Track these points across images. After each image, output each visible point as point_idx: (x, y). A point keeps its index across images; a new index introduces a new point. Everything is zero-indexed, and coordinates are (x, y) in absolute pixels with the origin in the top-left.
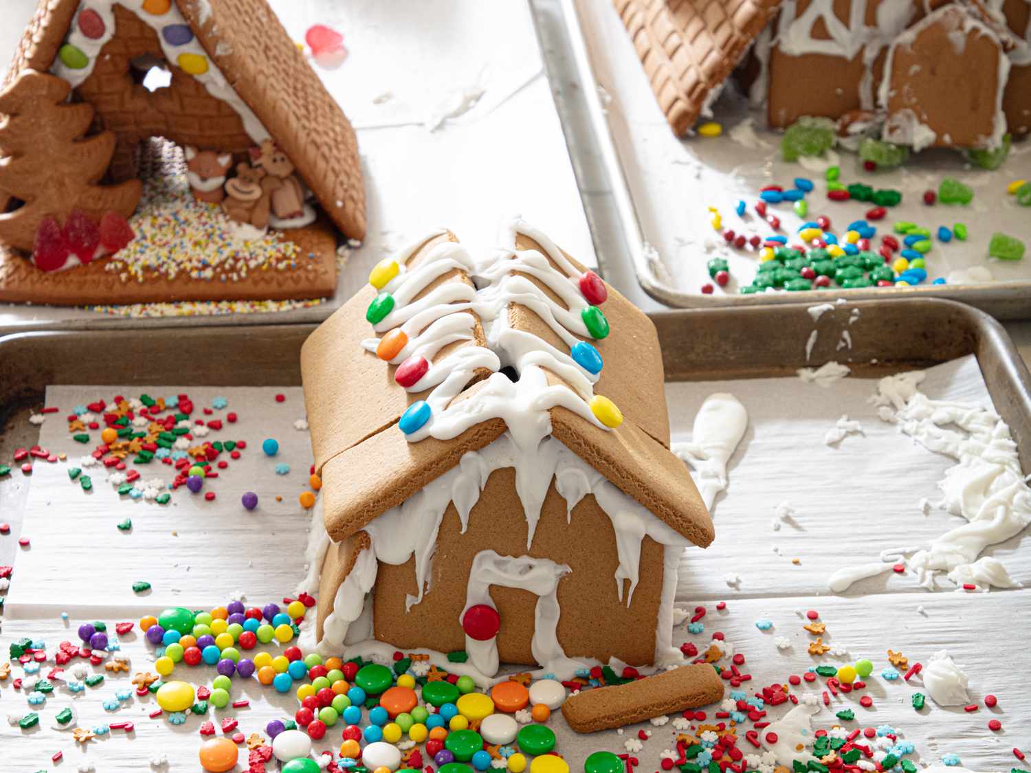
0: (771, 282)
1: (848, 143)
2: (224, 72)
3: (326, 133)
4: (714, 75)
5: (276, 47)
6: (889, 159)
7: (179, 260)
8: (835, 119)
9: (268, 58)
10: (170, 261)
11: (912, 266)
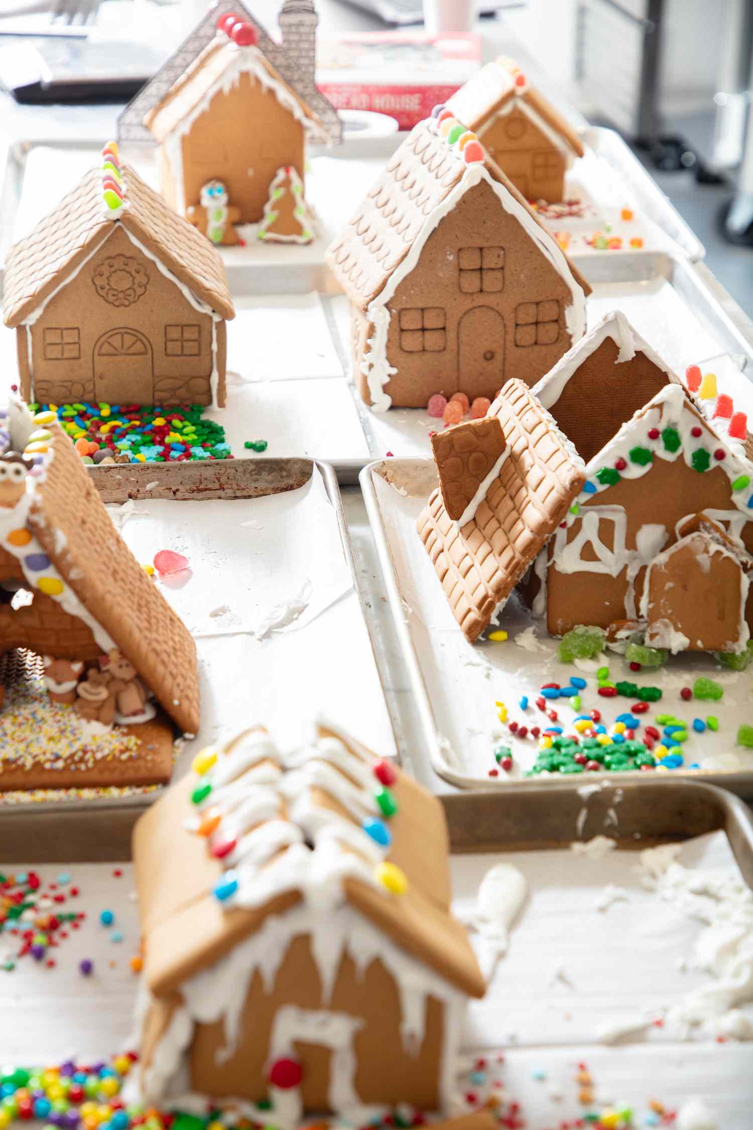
0: (548, 767)
1: (614, 646)
2: (78, 593)
3: (166, 642)
4: (500, 591)
5: (124, 571)
6: (651, 661)
7: (35, 753)
8: (604, 628)
9: (115, 580)
10: (26, 755)
11: (671, 752)
